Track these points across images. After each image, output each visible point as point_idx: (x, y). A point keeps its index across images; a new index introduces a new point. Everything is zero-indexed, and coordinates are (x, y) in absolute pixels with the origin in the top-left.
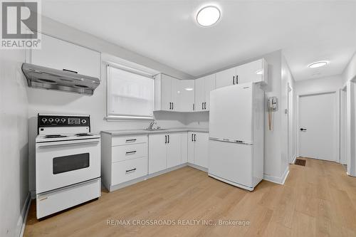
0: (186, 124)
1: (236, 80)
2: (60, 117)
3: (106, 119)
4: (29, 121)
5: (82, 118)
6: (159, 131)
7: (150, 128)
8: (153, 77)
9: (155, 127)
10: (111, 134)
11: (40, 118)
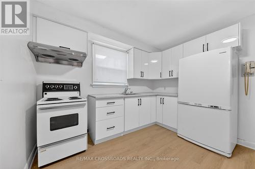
0: (153, 89)
1: (206, 48)
2: (59, 84)
3: (92, 85)
4: (37, 87)
5: (74, 85)
6: (132, 95)
7: (125, 93)
8: (127, 52)
9: (129, 92)
10: (95, 97)
11: (44, 85)
